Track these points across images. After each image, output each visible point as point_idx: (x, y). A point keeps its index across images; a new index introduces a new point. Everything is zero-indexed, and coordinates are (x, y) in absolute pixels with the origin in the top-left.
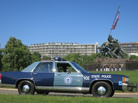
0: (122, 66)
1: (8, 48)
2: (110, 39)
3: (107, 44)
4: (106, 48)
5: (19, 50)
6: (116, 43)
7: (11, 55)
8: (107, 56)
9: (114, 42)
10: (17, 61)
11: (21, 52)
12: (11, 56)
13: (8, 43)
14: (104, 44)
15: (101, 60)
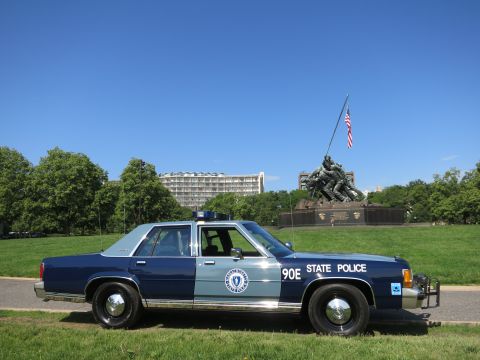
0: (357, 215)
1: (130, 181)
2: (327, 163)
3: (322, 173)
4: (319, 181)
5: (154, 186)
6: (339, 170)
7: (137, 195)
8: (321, 197)
9: (336, 169)
10: (148, 208)
11: (156, 189)
12: (138, 199)
13: (127, 171)
14: (316, 174)
15: (310, 204)
